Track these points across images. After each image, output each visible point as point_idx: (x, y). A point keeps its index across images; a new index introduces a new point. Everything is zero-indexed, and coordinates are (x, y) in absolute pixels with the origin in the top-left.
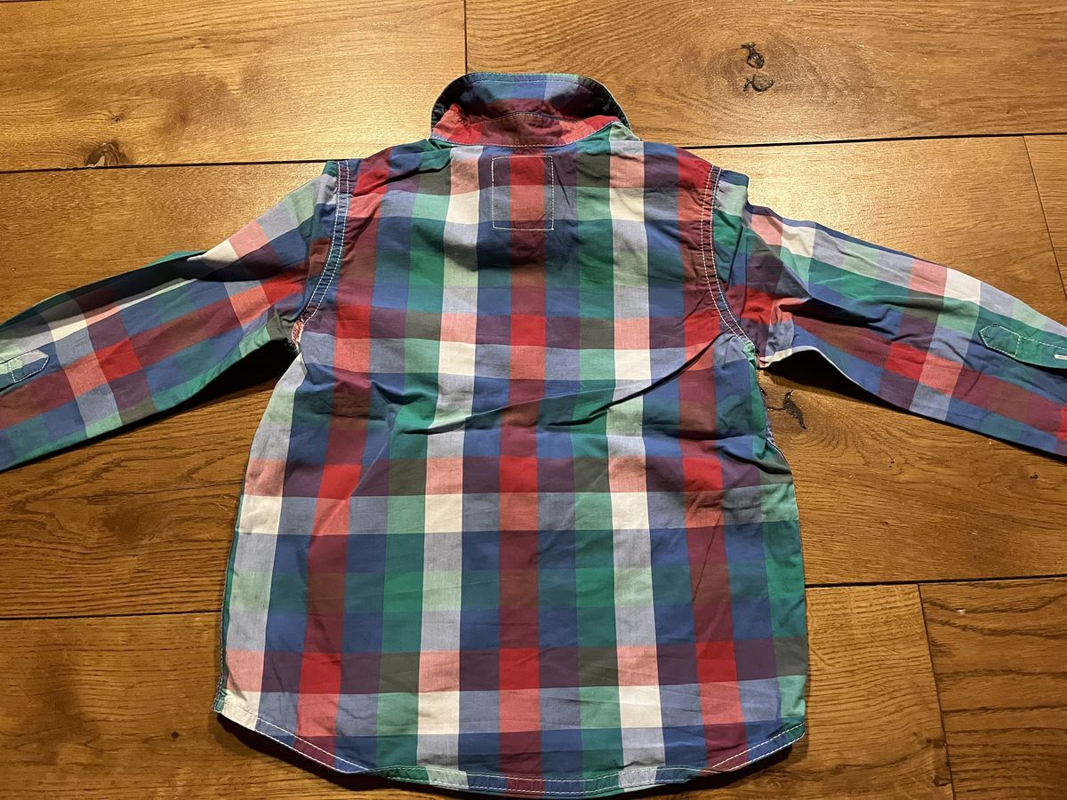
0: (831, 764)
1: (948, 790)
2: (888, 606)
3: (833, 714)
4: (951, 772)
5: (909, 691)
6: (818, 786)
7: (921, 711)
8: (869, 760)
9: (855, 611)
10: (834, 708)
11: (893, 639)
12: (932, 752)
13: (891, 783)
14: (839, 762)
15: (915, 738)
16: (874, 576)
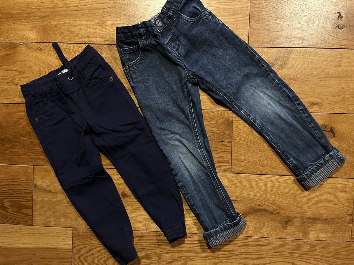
0: (325, 218)
1: (351, 225)
2: (347, 184)
3: (328, 207)
4: (352, 222)
5: (347, 203)
6: (321, 222)
7: (349, 208)
8: (334, 217)
9: (338, 184)
10: (328, 206)
11: (346, 191)
12: (349, 217)
13: (338, 223)
14: (327, 217)
15: (345, 213)
16: (345, 176)
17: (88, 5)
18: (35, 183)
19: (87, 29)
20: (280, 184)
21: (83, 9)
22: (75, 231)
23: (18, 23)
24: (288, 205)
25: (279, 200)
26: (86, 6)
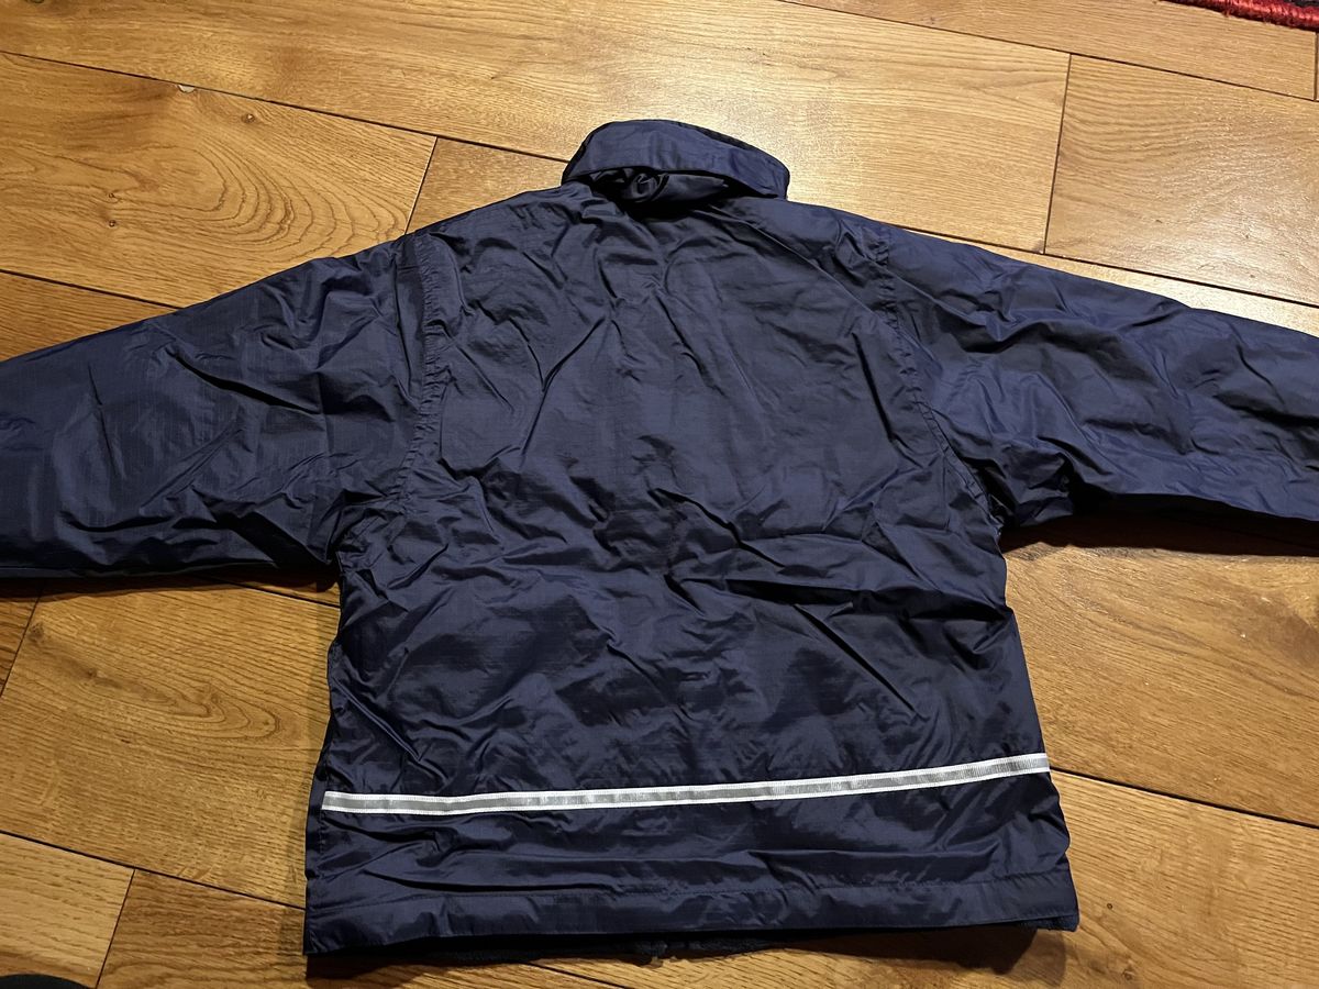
17: (476, 17)
18: (37, 621)
19: (446, 89)
20: (1145, 830)
21: (452, 26)
22: (138, 885)
23: (200, 22)
24: (1174, 939)
25: (1134, 906)
26: (465, 20)
